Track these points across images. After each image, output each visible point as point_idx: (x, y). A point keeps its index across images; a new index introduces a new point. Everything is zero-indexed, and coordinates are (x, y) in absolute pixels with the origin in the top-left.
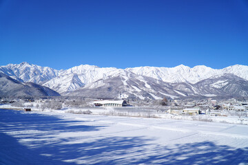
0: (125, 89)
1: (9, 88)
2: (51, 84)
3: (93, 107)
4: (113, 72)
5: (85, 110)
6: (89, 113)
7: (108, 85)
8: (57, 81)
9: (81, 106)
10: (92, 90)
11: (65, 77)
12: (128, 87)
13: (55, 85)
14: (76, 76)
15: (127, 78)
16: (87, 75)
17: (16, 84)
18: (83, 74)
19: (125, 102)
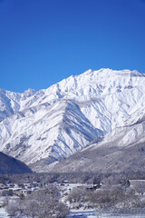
8: (18, 126)
9: (120, 206)
11: (40, 114)
13: (13, 141)
14: (73, 107)
16: (108, 101)
18: (94, 100)
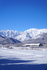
1: (1, 40)
2: (18, 38)
4: (45, 31)
11: (23, 35)
13: (19, 38)
14: (28, 34)
16: (33, 33)
17: (4, 39)
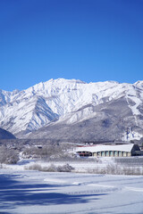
0: (137, 121)
3: (74, 159)
4: (110, 90)
5: (62, 164)
6: (69, 169)
7: (103, 116)
8: (9, 111)
10: (72, 126)
12: (140, 117)
15: (138, 101)
16: (62, 98)
18: (54, 97)
19: (136, 148)
